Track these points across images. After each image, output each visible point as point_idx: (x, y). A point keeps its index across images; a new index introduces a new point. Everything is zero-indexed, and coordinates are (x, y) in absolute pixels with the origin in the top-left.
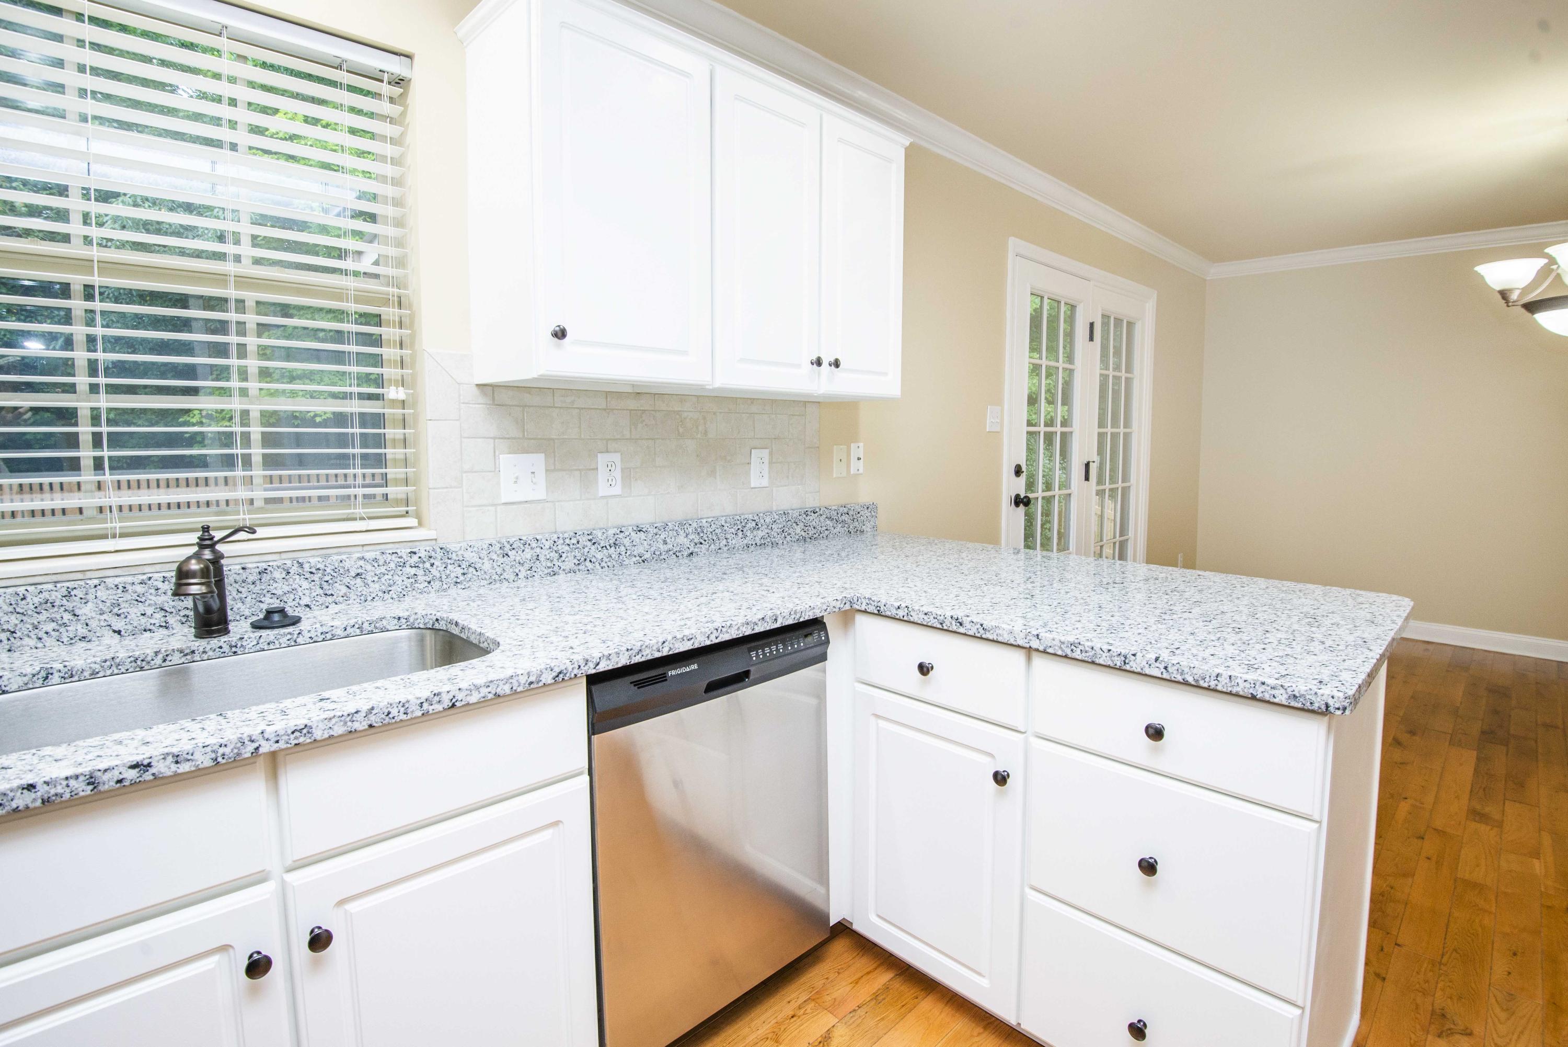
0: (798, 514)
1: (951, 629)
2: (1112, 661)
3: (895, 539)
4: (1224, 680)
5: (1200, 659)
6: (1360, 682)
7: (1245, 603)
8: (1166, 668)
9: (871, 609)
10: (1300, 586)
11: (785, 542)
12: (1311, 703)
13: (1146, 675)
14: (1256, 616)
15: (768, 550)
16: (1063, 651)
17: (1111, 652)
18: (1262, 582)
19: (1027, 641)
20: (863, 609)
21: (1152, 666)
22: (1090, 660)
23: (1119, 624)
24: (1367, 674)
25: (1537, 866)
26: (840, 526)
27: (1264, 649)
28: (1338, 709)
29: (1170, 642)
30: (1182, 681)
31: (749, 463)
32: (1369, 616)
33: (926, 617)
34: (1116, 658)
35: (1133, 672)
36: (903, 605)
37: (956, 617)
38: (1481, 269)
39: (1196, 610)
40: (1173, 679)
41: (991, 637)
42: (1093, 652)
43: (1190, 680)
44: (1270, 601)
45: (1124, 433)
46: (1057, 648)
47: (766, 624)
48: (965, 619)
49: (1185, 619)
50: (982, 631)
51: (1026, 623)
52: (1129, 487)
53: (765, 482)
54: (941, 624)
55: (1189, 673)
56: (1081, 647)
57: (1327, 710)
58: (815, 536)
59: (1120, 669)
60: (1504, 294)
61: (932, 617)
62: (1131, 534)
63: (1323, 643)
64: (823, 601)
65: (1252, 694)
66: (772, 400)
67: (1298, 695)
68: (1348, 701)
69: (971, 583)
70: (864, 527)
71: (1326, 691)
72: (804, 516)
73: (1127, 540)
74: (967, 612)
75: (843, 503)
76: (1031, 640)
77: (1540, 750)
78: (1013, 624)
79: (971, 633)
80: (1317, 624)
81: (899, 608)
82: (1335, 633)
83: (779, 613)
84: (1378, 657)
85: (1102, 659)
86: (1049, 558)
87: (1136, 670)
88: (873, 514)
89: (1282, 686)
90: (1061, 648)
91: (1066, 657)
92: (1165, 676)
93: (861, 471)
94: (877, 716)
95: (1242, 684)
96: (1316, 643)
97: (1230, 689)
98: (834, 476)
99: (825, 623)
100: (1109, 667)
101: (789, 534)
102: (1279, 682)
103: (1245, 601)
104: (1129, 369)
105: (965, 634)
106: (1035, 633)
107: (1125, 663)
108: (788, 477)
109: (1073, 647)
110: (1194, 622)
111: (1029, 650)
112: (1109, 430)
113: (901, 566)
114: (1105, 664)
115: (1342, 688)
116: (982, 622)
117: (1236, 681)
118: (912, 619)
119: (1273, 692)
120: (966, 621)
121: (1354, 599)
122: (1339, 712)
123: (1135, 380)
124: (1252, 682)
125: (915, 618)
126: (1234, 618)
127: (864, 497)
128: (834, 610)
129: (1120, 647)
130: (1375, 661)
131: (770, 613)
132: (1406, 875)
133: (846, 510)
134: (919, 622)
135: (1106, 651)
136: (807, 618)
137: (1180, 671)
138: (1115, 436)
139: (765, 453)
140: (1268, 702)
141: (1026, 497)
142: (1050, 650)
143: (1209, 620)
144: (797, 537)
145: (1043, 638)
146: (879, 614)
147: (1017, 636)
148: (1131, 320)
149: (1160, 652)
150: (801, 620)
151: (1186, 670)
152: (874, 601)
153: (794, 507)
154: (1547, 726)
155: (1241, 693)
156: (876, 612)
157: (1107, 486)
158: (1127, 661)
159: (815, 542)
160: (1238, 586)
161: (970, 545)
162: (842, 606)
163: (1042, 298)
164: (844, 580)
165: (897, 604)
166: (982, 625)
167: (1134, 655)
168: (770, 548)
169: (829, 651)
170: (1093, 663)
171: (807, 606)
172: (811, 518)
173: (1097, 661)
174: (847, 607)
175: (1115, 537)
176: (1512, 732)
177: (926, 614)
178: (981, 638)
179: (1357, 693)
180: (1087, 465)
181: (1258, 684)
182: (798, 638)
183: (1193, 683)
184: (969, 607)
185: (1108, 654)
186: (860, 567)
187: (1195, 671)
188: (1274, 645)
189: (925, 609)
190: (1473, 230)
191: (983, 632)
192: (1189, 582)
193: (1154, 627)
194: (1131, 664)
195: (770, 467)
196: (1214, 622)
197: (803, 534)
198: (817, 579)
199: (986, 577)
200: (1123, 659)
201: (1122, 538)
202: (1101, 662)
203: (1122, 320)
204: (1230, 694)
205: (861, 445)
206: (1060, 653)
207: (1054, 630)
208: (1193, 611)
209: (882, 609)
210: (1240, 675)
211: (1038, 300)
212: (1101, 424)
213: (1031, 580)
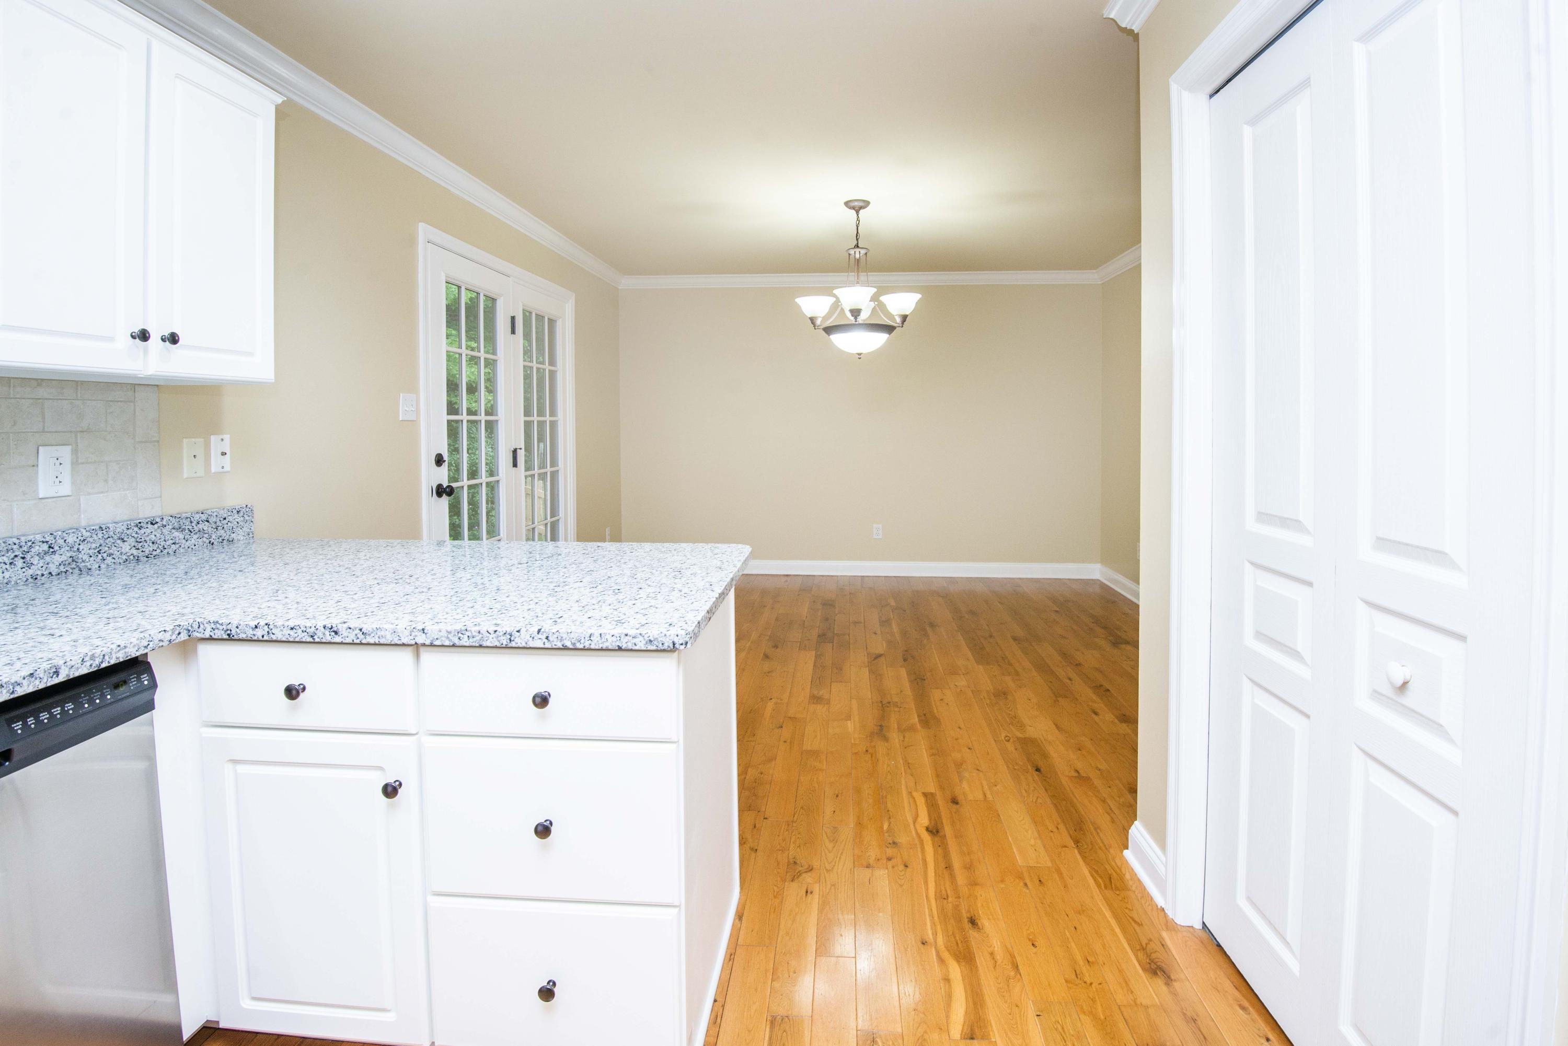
0: (124, 528)
1: (324, 640)
2: (499, 641)
3: (276, 545)
4: (596, 638)
5: (578, 623)
6: (699, 619)
7: (630, 566)
8: (547, 638)
9: (219, 634)
10: (676, 545)
11: (103, 566)
12: (663, 644)
13: (530, 648)
14: (635, 577)
15: (72, 579)
16: (450, 640)
17: (497, 633)
18: (647, 546)
19: (412, 638)
20: (207, 636)
21: (535, 638)
22: (477, 645)
23: (512, 603)
24: (706, 611)
25: (850, 725)
26: (195, 537)
27: (634, 604)
28: (682, 644)
29: (556, 612)
30: (561, 647)
31: (35, 466)
32: (719, 564)
33: (292, 633)
34: (502, 638)
35: (519, 648)
36: (262, 623)
37: (329, 626)
38: (799, 300)
39: (588, 579)
40: (554, 647)
41: (372, 641)
42: (481, 636)
43: (569, 644)
44: (650, 562)
45: (550, 421)
46: (443, 639)
47: (37, 682)
48: (340, 626)
49: (575, 589)
50: (361, 636)
51: (413, 619)
52: (558, 471)
53: (65, 489)
54: (312, 636)
55: (568, 638)
56: (468, 634)
57: (674, 647)
58: (155, 553)
59: (507, 647)
60: (812, 320)
61: (300, 631)
62: (561, 514)
63: (681, 591)
64: (142, 635)
65: (618, 646)
66: (77, 382)
67: (652, 639)
68: (689, 636)
69: (360, 584)
70: (233, 535)
71: (673, 631)
72: (136, 529)
73: (558, 520)
74: (344, 618)
75: (201, 508)
76: (416, 636)
77: (851, 642)
78: (397, 623)
79: (348, 640)
80: (680, 575)
81: (256, 627)
82: (691, 581)
83: (61, 662)
84: (717, 595)
85: (489, 641)
86: (460, 547)
87: (521, 646)
88: (247, 518)
89: (640, 634)
90: (448, 638)
91: (454, 646)
92: (548, 645)
93: (227, 468)
94: (235, 762)
95: (610, 639)
96: (676, 592)
97: (601, 646)
98: (185, 476)
99: (149, 663)
100: (496, 647)
101: (110, 555)
102: (638, 632)
103: (630, 565)
104: (552, 362)
105: (342, 643)
106: (421, 628)
107: (511, 641)
108: (106, 481)
109: (460, 635)
110: (582, 589)
111: (417, 646)
112: (535, 418)
113: (274, 576)
114: (492, 645)
115: (685, 627)
116: (361, 627)
117: (606, 638)
118: (274, 638)
119: (635, 641)
120: (342, 628)
121: (712, 551)
122: (682, 647)
123: (558, 373)
124: (618, 636)
125: (278, 635)
126: (617, 581)
127: (234, 499)
128: (161, 644)
129: (507, 625)
130: (715, 599)
131: (45, 666)
132: (770, 760)
133: (204, 517)
134: (284, 639)
135: (492, 632)
136: (113, 662)
137: (559, 638)
138: (541, 424)
139: (65, 452)
140: (631, 650)
141: (448, 486)
142: (437, 643)
143: (595, 586)
144: (124, 557)
145: (429, 632)
146: (230, 638)
147: (401, 635)
148: (551, 317)
149: (543, 624)
150: (104, 665)
151: (565, 636)
152: (222, 625)
153: (118, 519)
154: (855, 623)
155: (610, 647)
156: (226, 637)
157: (536, 471)
158: (512, 639)
159: (155, 561)
160: (628, 552)
161: (373, 543)
162: (174, 637)
163: (459, 287)
164: (183, 604)
165: (253, 624)
166: (361, 630)
167: (518, 631)
168: (75, 576)
169: (156, 697)
170: (481, 646)
171: (114, 647)
172: (148, 531)
173: (485, 644)
174: (184, 637)
175: (546, 519)
176: (835, 632)
177: (292, 629)
178: (361, 644)
179: (697, 628)
180: (515, 452)
181: (623, 636)
182: (101, 690)
183: (571, 647)
184: (349, 612)
185: (495, 635)
186: (214, 585)
187: (572, 635)
188: (642, 600)
189: (291, 624)
190: (789, 272)
191: (363, 636)
192: (587, 554)
193: (545, 600)
194: (516, 640)
195: (73, 469)
196: (600, 587)
197: (135, 552)
198: (141, 608)
199: (381, 575)
200: (509, 637)
201: (554, 519)
202: (488, 644)
203: (543, 317)
204: (602, 649)
205: (227, 437)
206: (447, 643)
207: (443, 620)
208: (584, 580)
209: (233, 632)
210: (608, 632)
211: (454, 288)
212: (527, 413)
213: (433, 572)
